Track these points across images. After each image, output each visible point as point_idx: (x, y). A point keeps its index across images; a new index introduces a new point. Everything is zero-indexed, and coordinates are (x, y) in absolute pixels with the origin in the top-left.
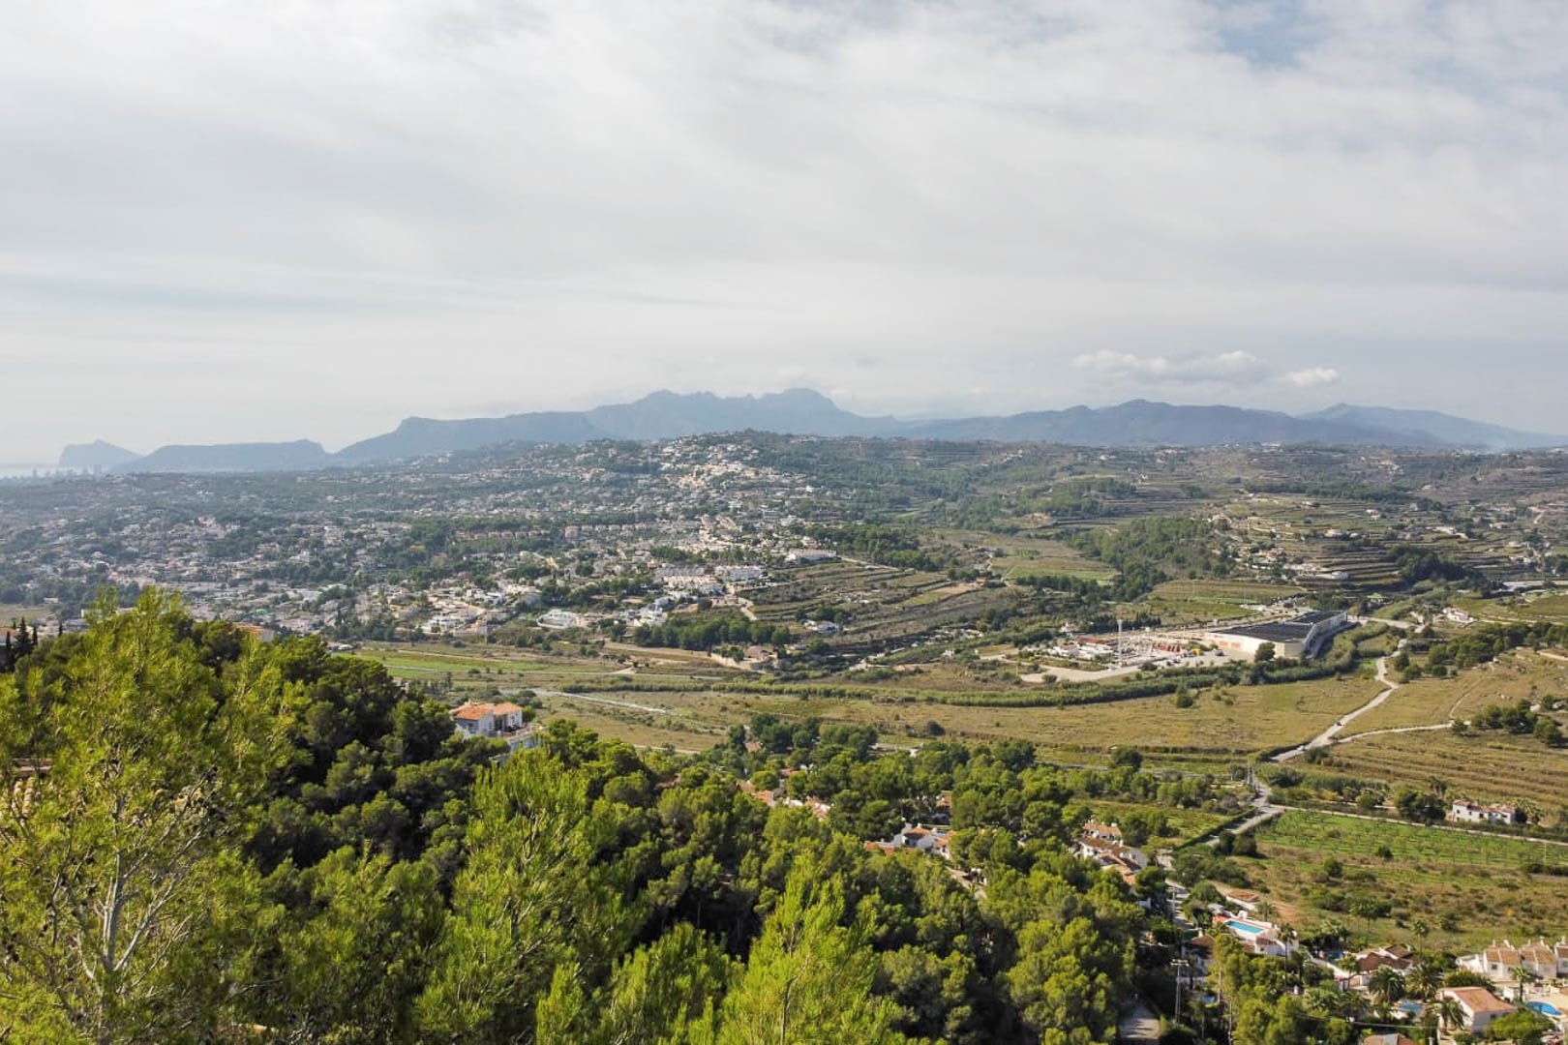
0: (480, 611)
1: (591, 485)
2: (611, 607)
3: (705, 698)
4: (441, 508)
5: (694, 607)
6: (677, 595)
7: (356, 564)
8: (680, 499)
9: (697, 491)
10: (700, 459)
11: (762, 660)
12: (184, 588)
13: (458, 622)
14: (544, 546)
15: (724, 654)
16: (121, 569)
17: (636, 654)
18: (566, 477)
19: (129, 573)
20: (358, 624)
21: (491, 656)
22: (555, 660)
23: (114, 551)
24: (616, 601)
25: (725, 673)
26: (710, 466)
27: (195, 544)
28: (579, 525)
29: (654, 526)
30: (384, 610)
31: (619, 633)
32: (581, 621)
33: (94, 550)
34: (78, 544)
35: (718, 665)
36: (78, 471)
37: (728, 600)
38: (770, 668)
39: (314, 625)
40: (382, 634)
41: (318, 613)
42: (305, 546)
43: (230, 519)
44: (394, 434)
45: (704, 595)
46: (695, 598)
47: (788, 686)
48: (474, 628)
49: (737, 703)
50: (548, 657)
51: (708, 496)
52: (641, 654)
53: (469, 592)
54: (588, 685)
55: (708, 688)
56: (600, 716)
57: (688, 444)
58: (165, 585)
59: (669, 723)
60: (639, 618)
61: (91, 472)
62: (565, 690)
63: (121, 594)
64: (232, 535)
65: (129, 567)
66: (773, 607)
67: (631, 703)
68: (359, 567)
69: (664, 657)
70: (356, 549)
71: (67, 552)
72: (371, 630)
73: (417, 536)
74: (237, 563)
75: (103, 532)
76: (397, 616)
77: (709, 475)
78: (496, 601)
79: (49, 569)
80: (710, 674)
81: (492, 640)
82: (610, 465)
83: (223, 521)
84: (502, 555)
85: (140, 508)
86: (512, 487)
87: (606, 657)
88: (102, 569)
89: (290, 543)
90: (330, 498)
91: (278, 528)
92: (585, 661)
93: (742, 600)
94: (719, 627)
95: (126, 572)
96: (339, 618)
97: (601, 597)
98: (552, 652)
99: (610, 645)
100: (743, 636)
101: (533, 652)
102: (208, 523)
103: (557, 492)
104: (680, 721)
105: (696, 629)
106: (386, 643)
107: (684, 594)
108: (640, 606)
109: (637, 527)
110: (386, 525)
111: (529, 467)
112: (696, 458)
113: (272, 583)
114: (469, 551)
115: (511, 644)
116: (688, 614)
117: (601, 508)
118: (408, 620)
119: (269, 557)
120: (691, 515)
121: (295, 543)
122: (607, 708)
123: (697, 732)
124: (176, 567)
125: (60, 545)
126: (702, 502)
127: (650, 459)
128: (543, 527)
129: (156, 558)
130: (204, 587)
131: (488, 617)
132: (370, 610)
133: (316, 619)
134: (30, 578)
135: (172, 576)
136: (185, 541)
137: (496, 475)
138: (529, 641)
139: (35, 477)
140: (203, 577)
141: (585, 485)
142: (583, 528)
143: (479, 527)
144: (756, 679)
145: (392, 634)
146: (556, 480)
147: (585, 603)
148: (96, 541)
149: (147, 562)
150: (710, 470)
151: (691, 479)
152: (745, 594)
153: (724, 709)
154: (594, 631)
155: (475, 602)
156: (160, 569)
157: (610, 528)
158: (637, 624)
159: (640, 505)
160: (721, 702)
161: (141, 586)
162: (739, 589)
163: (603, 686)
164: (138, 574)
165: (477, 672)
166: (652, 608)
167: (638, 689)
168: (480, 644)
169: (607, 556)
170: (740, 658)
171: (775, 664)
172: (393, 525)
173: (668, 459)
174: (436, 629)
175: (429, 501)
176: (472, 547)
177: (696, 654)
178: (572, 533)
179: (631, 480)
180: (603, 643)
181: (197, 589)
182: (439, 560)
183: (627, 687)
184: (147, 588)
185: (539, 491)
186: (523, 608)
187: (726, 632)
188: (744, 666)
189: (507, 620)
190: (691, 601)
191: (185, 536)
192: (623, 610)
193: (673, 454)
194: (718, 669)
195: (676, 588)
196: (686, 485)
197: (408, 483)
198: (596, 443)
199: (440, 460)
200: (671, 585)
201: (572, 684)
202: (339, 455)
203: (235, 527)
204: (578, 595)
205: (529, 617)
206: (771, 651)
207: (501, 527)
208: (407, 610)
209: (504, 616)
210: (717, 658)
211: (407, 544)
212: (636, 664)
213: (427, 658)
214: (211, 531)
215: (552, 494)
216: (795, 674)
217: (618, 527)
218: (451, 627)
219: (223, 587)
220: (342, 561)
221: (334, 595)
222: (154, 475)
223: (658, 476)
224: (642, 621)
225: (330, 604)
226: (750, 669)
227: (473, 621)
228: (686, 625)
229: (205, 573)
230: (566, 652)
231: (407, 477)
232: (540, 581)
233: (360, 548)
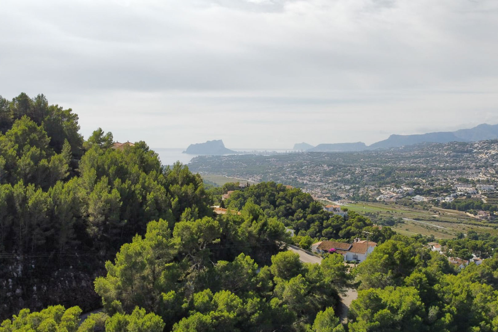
0: (394, 194)
1: (447, 157)
2: (437, 196)
3: (459, 226)
4: (395, 163)
5: (465, 197)
6: (460, 193)
7: (364, 179)
8: (477, 162)
9: (484, 159)
10: (488, 148)
11: (484, 216)
12: (315, 184)
13: (387, 197)
14: (423, 176)
15: (471, 213)
16: (300, 178)
17: (440, 210)
18: (439, 154)
19: (302, 179)
20: (358, 196)
21: (395, 208)
22: (415, 210)
23: (300, 174)
24: (438, 194)
25: (470, 218)
26: (491, 151)
27: (321, 172)
28: (437, 170)
29: (464, 171)
30: (367, 193)
31: (437, 204)
32: (426, 200)
33: (294, 173)
34: (292, 171)
35: (468, 216)
36: (297, 151)
37: (478, 196)
38: (486, 218)
39: (346, 196)
40: (364, 199)
41: (348, 192)
42: (349, 174)
43: (331, 166)
44: (387, 140)
45: (470, 194)
46: (466, 194)
47: (490, 224)
48: (392, 200)
49: (469, 228)
50: (412, 209)
51: (488, 161)
52: (443, 211)
53: (392, 189)
54: (421, 218)
55: (461, 223)
56: (422, 227)
57: (484, 143)
58: (311, 183)
59: (443, 231)
60: (444, 200)
61: (300, 151)
62: (414, 219)
63: (299, 185)
64: (331, 170)
65: (302, 178)
66: (494, 199)
67: (433, 225)
68: (364, 180)
69: (450, 212)
70: (364, 175)
71: (288, 173)
72: (361, 198)
73: (383, 172)
74: (330, 178)
75: (298, 168)
76: (370, 194)
77: (490, 154)
78: (400, 192)
79: (284, 177)
80: (464, 218)
81: (396, 203)
82: (455, 150)
83: (329, 166)
84: (409, 178)
85: (309, 162)
86: (420, 157)
87: (431, 211)
88: (296, 178)
89: (346, 173)
90: (362, 160)
91: (344, 168)
92: (424, 212)
93: (483, 196)
94: (471, 204)
95: (301, 179)
96: (354, 194)
97: (434, 192)
98: (414, 208)
99: (433, 207)
100: (479, 208)
101: (408, 208)
102: (325, 166)
103: (434, 159)
104: (446, 231)
105: (462, 204)
106: (366, 202)
107: (462, 193)
108: (446, 196)
109: (457, 171)
110: (375, 168)
111: (428, 151)
112: (486, 148)
113: (339, 184)
114: (398, 177)
115: (402, 205)
116: (462, 199)
117: (448, 164)
118: (373, 195)
119: (339, 176)
120: (478, 168)
121: (347, 172)
122: (425, 225)
123: (451, 234)
124: (314, 178)
125: (287, 171)
126: (485, 163)
127: (469, 148)
128: (424, 170)
129: (310, 176)
130: (321, 184)
131: (397, 197)
132: (363, 192)
133: (347, 194)
134: (278, 180)
135: (313, 180)
136: (318, 171)
137: (416, 153)
138: (408, 204)
139: (286, 153)
140: (321, 181)
141: (444, 157)
142: (438, 171)
143: (403, 169)
144: (481, 221)
145: (367, 199)
146: (436, 155)
147: (428, 194)
148: (296, 170)
149: (308, 177)
150: (491, 152)
151: (483, 155)
152: (485, 194)
153: (464, 229)
154: (429, 203)
155: (394, 192)
156: (310, 179)
157: (447, 171)
158: (443, 201)
159: (462, 163)
160: (464, 227)
161: (305, 183)
162: (483, 192)
163: (426, 219)
164: (304, 180)
165: (389, 212)
166: (450, 197)
167: (437, 221)
168: (393, 204)
169: (443, 180)
170: (476, 214)
171: (489, 217)
172: (377, 168)
173: (476, 148)
174: (380, 199)
175: (391, 161)
176: (400, 176)
177: (461, 212)
178: (434, 172)
179: (462, 155)
180: (431, 207)
181: (319, 184)
182: (388, 179)
183: (434, 220)
184: (306, 183)
185: (428, 158)
186: (408, 194)
187: (473, 206)
188: (477, 217)
189: (402, 198)
190: (464, 195)
191: (318, 170)
192: (440, 197)
193: (478, 146)
194: (467, 217)
195: (460, 191)
196: (481, 157)
197: (388, 155)
198: (451, 143)
199: (400, 148)
200: (459, 190)
201: (416, 217)
202: (370, 146)
203: (332, 168)
204: (426, 191)
205: (409, 197)
206: (488, 213)
207: (410, 170)
208: (373, 193)
209: (402, 196)
210: (468, 214)
211: (380, 174)
212: (439, 214)
213: (375, 207)
214: (325, 168)
215: (433, 159)
216: (495, 221)
217: (450, 171)
218: (385, 199)
219: (326, 184)
220: (359, 178)
221: (354, 188)
222: (315, 152)
223: (471, 154)
224: (445, 201)
225: (352, 190)
226: (479, 218)
227: (392, 197)
228: (460, 203)
229: (321, 180)
230: (419, 209)
231: (388, 154)
232: (415, 187)
233: (365, 175)
